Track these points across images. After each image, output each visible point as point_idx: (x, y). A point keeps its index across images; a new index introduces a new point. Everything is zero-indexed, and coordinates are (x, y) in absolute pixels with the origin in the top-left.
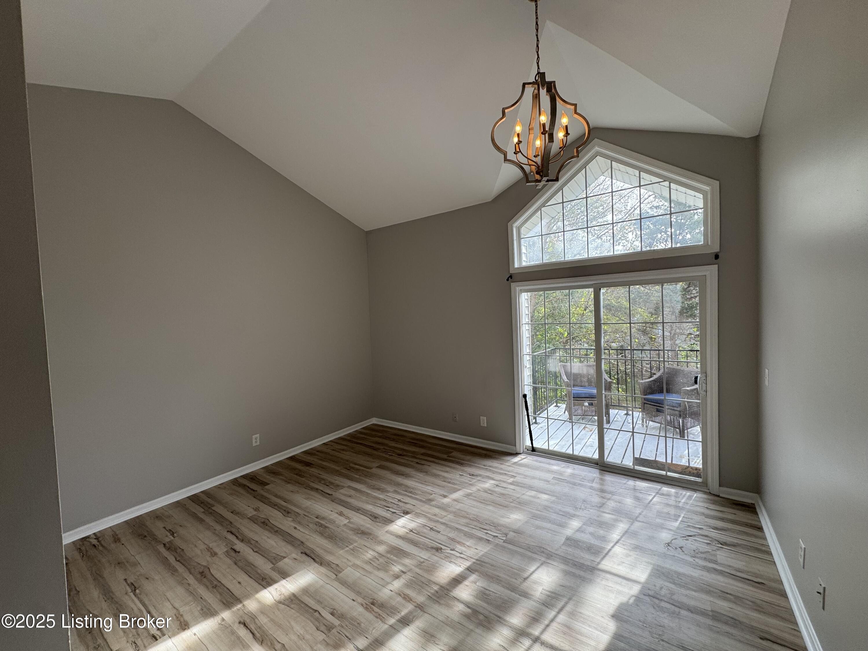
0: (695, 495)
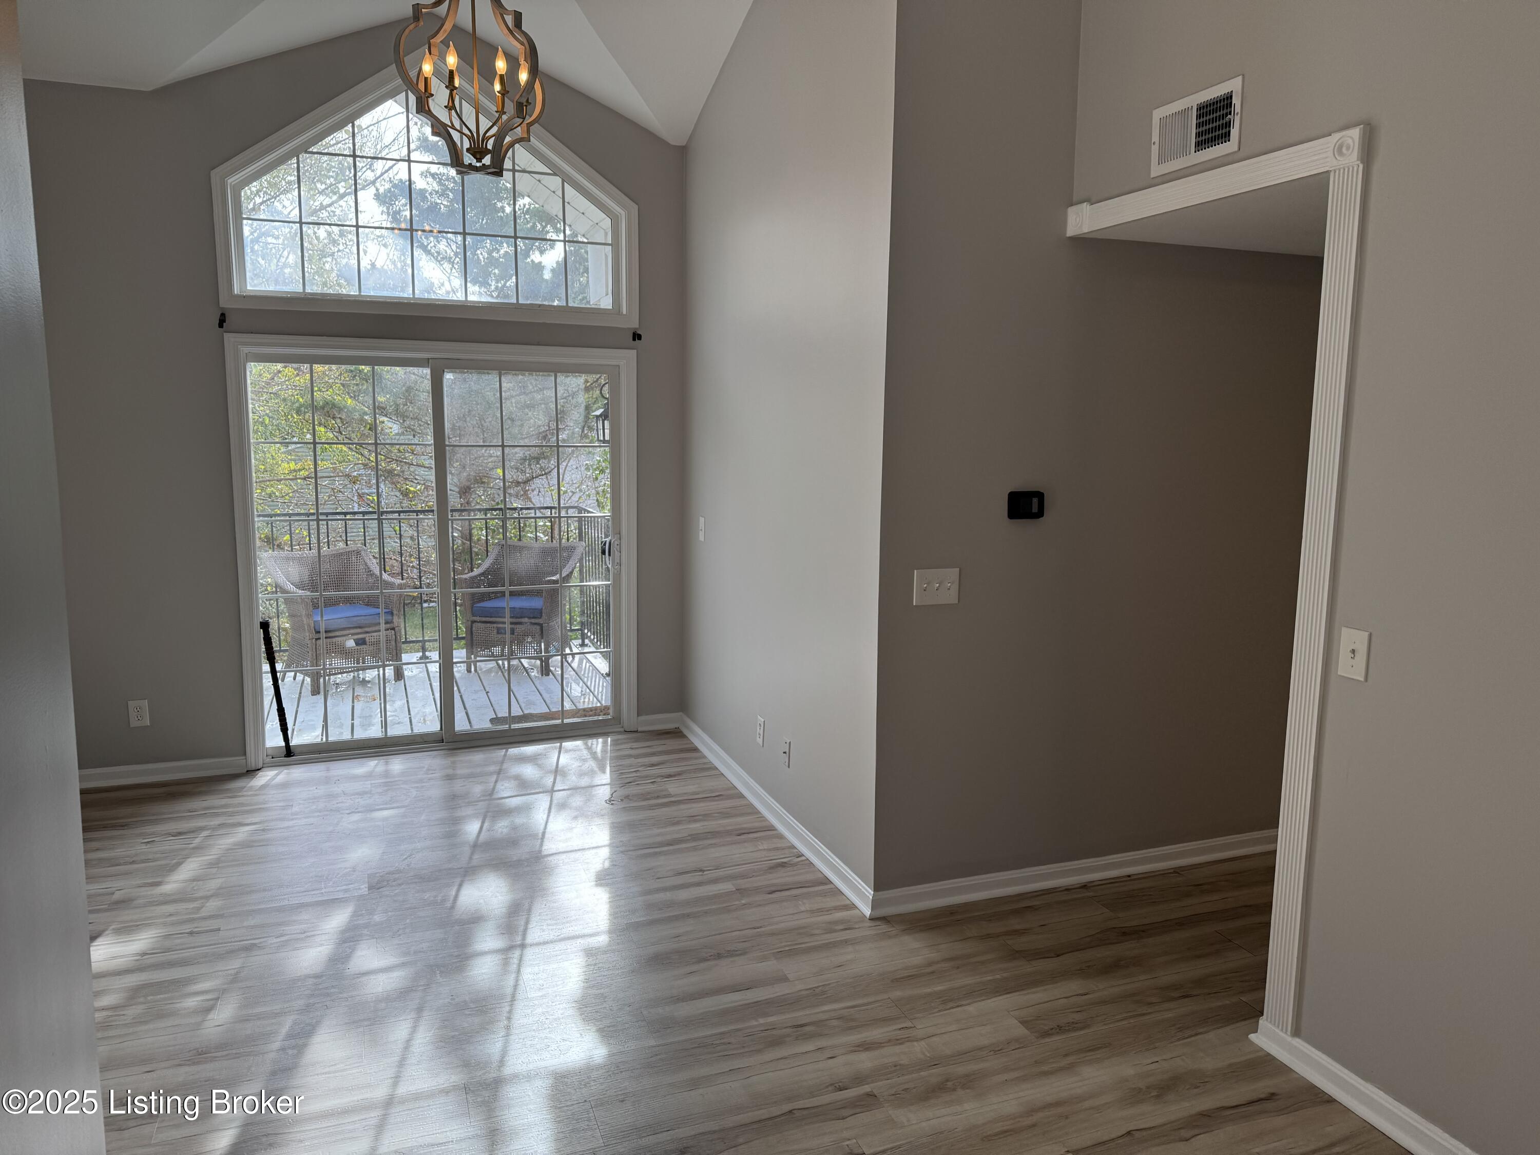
0: (609, 739)
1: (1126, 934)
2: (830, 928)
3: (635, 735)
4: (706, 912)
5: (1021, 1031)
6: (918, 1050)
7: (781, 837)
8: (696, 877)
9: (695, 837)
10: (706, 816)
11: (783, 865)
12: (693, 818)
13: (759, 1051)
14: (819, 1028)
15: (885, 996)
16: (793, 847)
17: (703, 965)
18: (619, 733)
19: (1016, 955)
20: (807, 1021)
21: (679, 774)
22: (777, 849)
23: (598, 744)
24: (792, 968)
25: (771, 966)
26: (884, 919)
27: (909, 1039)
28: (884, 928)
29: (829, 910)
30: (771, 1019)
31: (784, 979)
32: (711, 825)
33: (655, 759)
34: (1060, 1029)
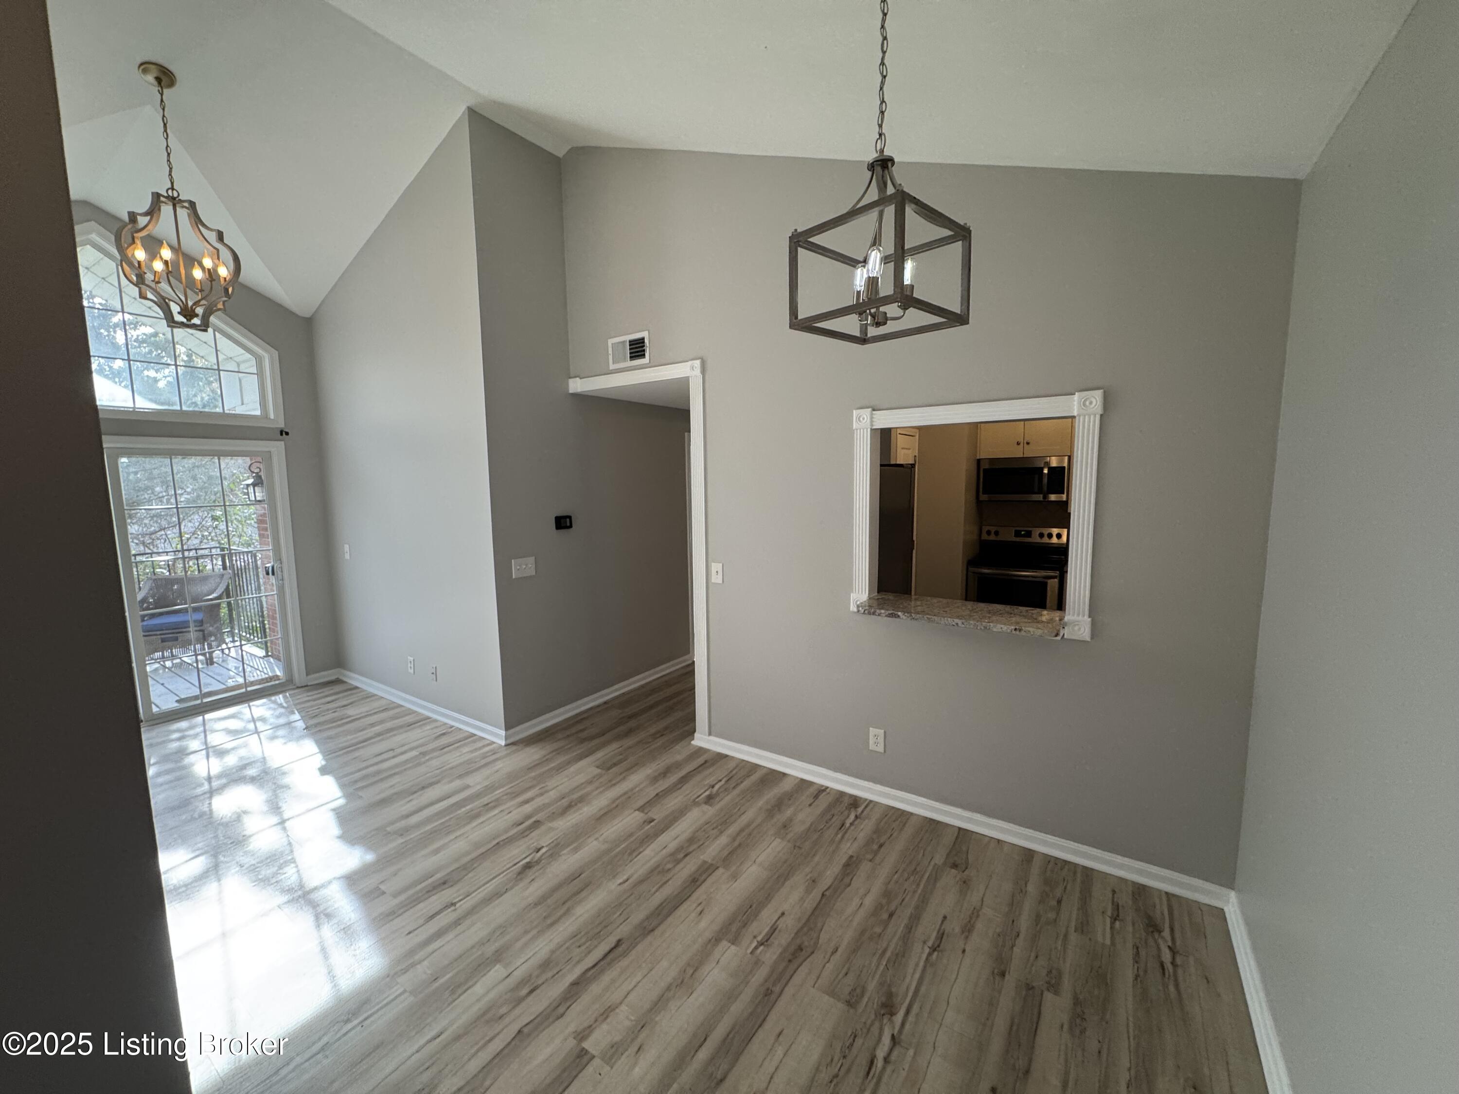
0: (287, 694)
1: (630, 717)
2: (484, 756)
3: (306, 688)
4: (405, 770)
5: (599, 771)
6: (552, 794)
7: (436, 721)
8: (391, 754)
9: (379, 734)
10: (382, 722)
11: (444, 734)
12: (372, 725)
13: (469, 823)
14: (497, 803)
15: (527, 777)
16: (446, 724)
17: (415, 795)
18: (294, 689)
19: (583, 741)
20: (490, 801)
21: (351, 703)
22: (436, 727)
23: (280, 698)
24: (469, 780)
25: (458, 783)
26: (513, 744)
27: (547, 791)
28: (514, 748)
29: (480, 748)
30: (468, 807)
31: (468, 787)
32: (389, 725)
33: (329, 699)
34: (615, 765)
